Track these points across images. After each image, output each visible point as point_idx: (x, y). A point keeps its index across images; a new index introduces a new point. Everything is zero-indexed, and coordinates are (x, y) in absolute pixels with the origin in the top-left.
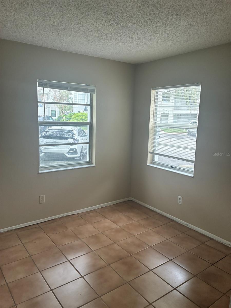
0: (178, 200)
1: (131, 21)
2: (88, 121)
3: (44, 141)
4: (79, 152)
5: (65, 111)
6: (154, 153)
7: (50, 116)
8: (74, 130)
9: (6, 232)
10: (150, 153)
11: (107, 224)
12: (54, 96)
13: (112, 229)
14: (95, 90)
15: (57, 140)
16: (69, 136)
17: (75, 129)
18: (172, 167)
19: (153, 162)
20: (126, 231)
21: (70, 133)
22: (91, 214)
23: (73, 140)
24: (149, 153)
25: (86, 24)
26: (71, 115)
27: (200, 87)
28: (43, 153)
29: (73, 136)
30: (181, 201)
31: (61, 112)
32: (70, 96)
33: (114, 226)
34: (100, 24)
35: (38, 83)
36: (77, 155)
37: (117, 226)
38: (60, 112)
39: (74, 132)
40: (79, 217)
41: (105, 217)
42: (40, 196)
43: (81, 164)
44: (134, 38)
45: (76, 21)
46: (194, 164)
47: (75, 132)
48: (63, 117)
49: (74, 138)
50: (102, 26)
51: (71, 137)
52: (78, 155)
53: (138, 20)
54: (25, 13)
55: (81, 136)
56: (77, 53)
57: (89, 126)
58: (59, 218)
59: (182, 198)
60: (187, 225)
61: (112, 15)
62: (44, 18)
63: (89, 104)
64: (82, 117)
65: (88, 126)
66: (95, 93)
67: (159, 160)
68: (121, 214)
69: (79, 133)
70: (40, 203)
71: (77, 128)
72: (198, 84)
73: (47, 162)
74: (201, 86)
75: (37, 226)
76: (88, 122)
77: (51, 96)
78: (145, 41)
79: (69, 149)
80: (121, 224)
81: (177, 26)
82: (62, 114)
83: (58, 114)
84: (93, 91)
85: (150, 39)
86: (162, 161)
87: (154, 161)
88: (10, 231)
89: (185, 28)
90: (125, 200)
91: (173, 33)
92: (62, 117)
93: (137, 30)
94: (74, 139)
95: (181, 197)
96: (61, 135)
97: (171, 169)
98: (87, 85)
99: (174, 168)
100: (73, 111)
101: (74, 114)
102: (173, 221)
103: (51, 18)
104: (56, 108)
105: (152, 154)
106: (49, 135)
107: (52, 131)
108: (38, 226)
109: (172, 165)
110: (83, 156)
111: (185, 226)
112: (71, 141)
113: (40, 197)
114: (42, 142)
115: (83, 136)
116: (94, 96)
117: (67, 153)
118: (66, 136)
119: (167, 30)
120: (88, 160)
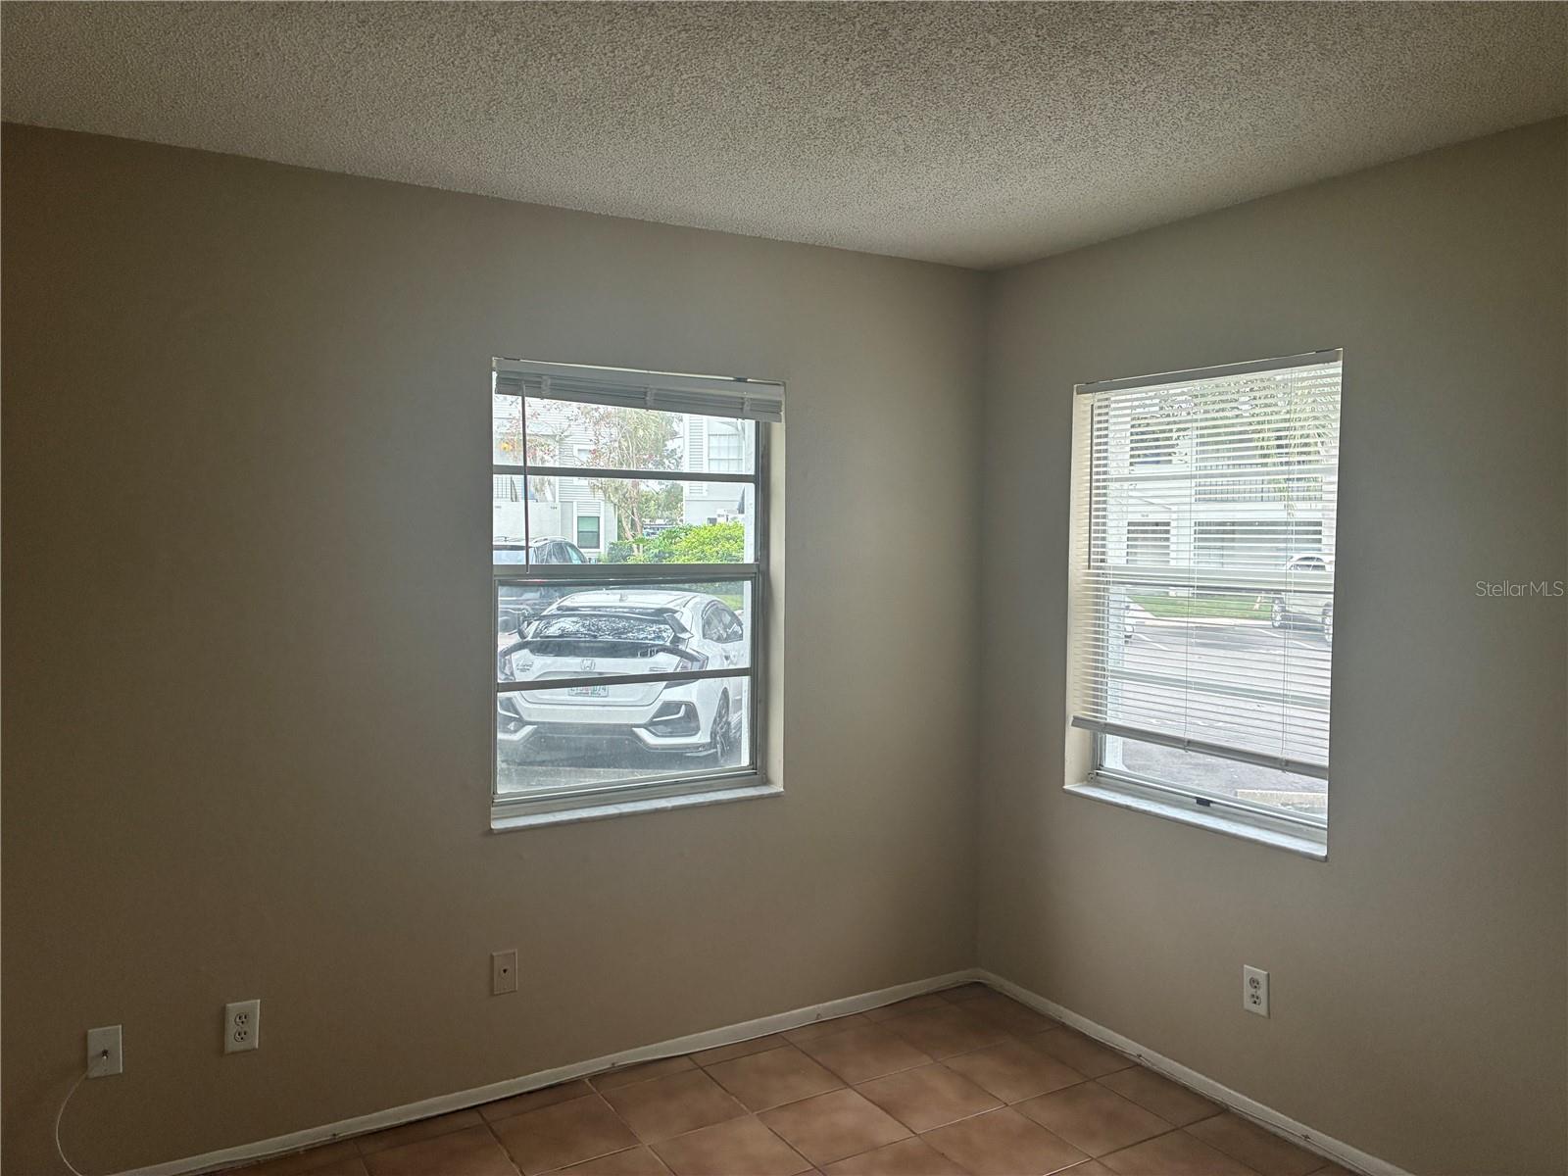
0: (1248, 990)
1: (957, 52)
2: (749, 557)
3: (534, 668)
4: (706, 718)
5: (647, 521)
6: (1097, 722)
7: (567, 544)
8: (683, 610)
9: (312, 1150)
10: (1078, 722)
11: (846, 1120)
12: (593, 447)
13: (876, 1148)
14: (780, 402)
15: (598, 660)
16: (659, 637)
17: (688, 605)
18: (1204, 803)
19: (1094, 771)
20: (956, 1164)
21: (665, 622)
22: (765, 1058)
23: (676, 659)
24: (1073, 725)
25: (728, 76)
26: (672, 536)
27: (1336, 369)
28: (528, 729)
29: (676, 640)
30: (1262, 992)
31: (627, 526)
32: (671, 445)
33: (888, 1131)
34: (800, 72)
35: (495, 375)
36: (698, 735)
37: (906, 1133)
38: (620, 521)
39: (682, 621)
40: (699, 1070)
41: (836, 1077)
42: (494, 954)
43: (710, 786)
44: (974, 136)
45: (681, 67)
46: (1327, 782)
47: (686, 618)
48: (635, 546)
49: (682, 647)
50: (811, 83)
51: (668, 644)
52: (702, 737)
53: (992, 44)
54: (432, 37)
55: (719, 639)
56: (692, 225)
57: (749, 582)
58: (590, 1080)
59: (1268, 975)
60: (1307, 1137)
61: (858, 26)
62: (525, 62)
63: (753, 473)
64: (727, 545)
65: (747, 585)
66: (780, 421)
67: (1128, 762)
68: (926, 1060)
69: (707, 623)
70: (492, 993)
71: (697, 599)
72: (1323, 356)
73: (545, 774)
74: (1340, 363)
75: (474, 1119)
76: (745, 562)
77: (576, 448)
78: (1032, 150)
79: (657, 705)
80: (922, 1123)
81: (1197, 61)
82: (629, 534)
83: (608, 535)
84: (773, 408)
85: (1055, 136)
86: (1142, 768)
87: (1100, 766)
88: (336, 1144)
89: (1238, 67)
90: (946, 980)
91: (1175, 98)
92: (631, 548)
93: (989, 93)
94: (683, 655)
95: (1261, 974)
96: (623, 633)
97: (1194, 811)
98: (739, 380)
99: (1214, 809)
100: (683, 518)
101: (688, 530)
102: (1222, 1110)
103: (559, 56)
104: (602, 503)
105: (1087, 732)
106: (560, 636)
107: (574, 615)
108: (481, 1122)
109: (1200, 788)
110: (725, 740)
111: (1297, 1147)
112: (667, 662)
113: (495, 959)
114: (522, 670)
115: (728, 639)
116: (779, 432)
117: (645, 726)
118: (646, 638)
119: (1145, 85)
120: (745, 761)
